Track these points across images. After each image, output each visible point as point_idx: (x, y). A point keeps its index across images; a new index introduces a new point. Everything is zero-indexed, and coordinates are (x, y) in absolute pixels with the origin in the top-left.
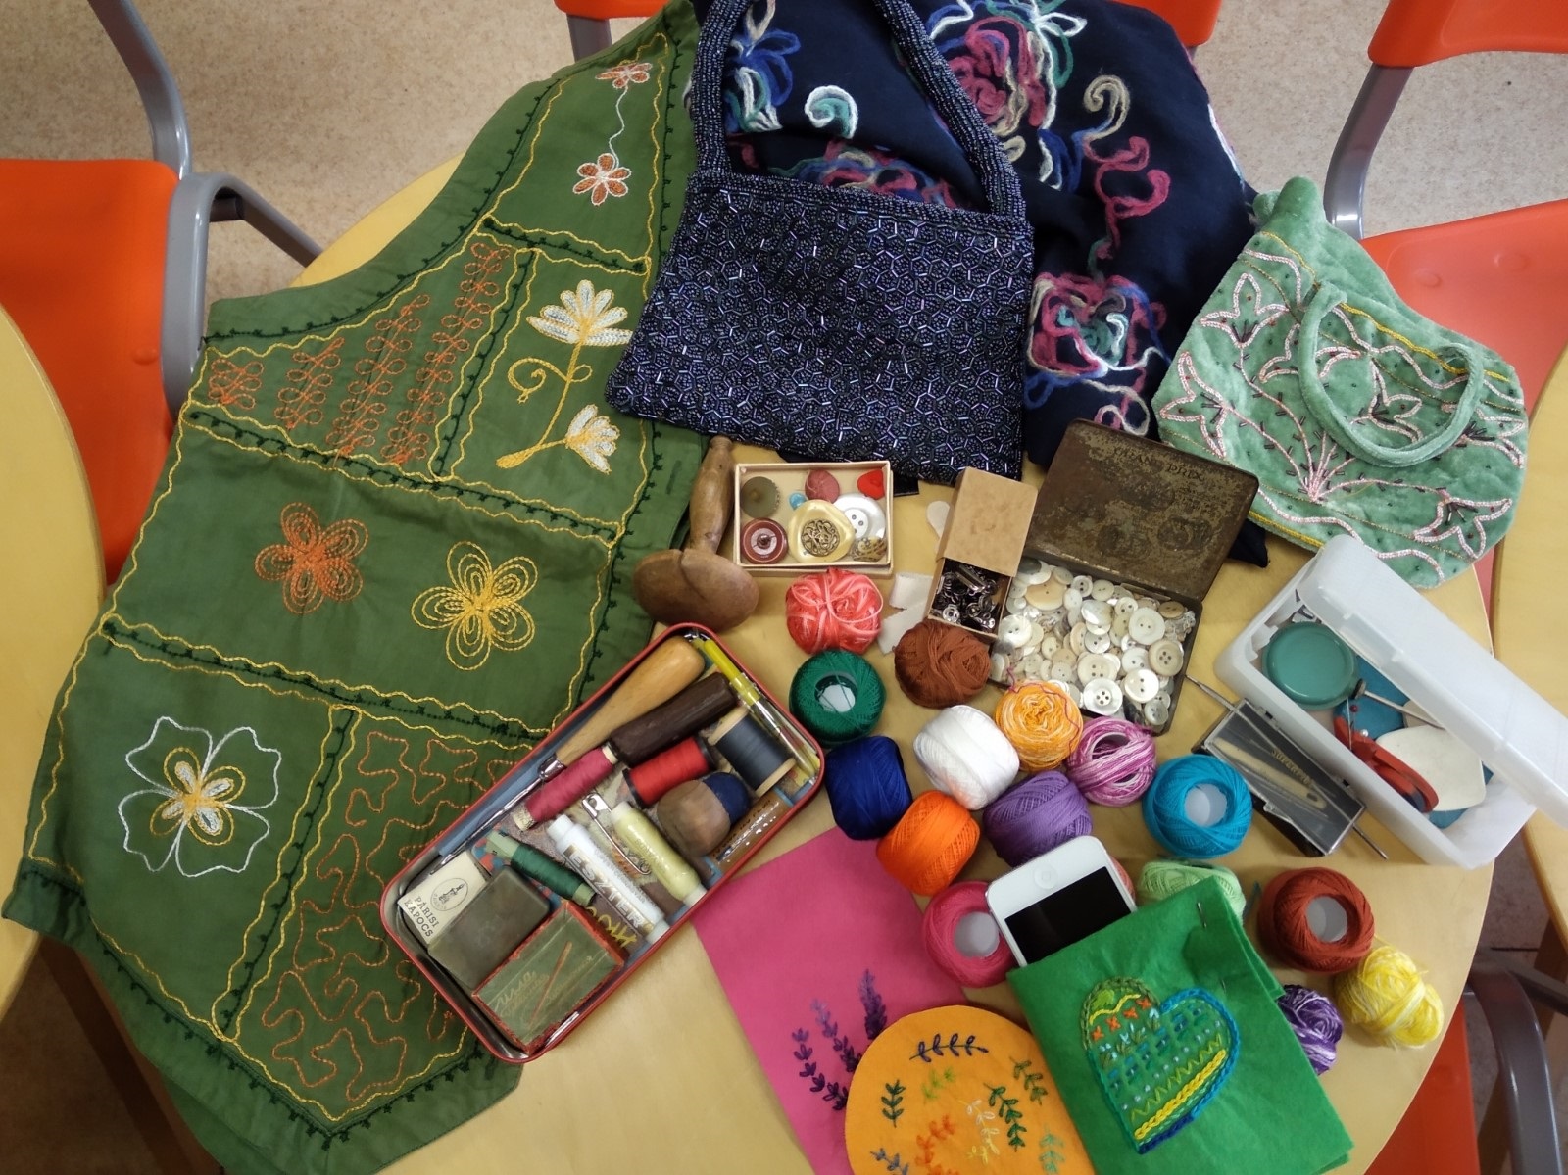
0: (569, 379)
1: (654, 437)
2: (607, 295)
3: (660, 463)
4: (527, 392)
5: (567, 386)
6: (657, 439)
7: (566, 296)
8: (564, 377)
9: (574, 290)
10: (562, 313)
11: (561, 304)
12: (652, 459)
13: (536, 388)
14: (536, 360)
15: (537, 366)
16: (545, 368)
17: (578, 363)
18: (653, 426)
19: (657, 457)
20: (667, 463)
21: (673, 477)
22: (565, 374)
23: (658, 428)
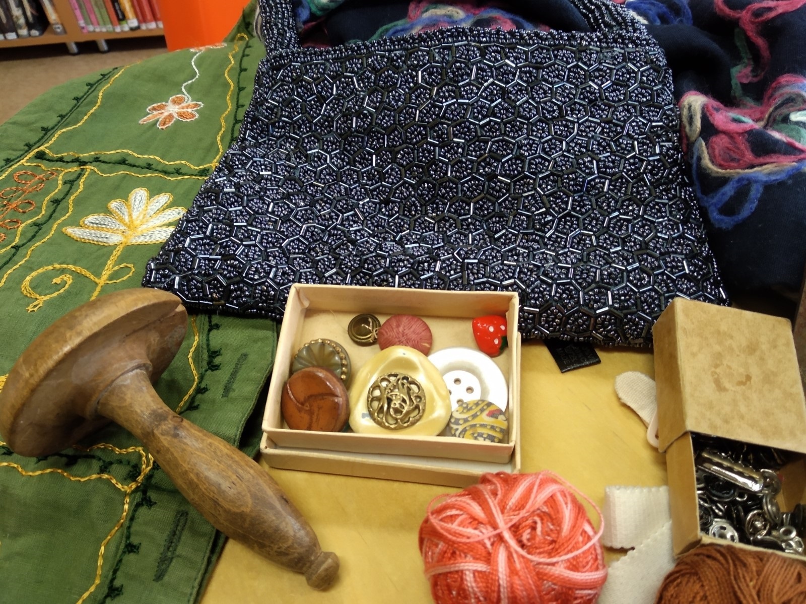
0: (102, 281)
1: (210, 330)
2: (164, 199)
3: (217, 361)
4: (42, 300)
5: (98, 289)
6: (214, 333)
7: (113, 205)
8: (97, 280)
9: (125, 198)
10: (108, 220)
11: (108, 212)
12: (206, 356)
13: (55, 294)
14: (64, 266)
15: (63, 271)
16: (72, 272)
17: (117, 263)
18: (210, 318)
19: (214, 354)
20: (226, 360)
21: (234, 375)
22: (98, 275)
23: (216, 319)
